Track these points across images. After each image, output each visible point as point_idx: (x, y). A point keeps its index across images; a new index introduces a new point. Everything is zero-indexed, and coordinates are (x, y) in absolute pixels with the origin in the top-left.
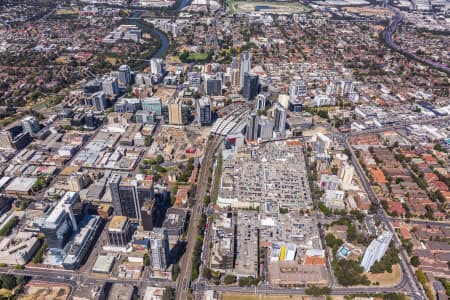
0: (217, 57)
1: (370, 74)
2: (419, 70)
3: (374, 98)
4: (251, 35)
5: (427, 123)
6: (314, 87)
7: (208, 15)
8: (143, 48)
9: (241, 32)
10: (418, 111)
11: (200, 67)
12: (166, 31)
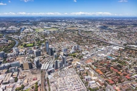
0: (36, 44)
1: (80, 43)
3: (85, 49)
5: (101, 53)
6: (68, 48)
8: (9, 45)
9: (42, 36)
10: (97, 50)
11: (31, 48)
12: (17, 39)
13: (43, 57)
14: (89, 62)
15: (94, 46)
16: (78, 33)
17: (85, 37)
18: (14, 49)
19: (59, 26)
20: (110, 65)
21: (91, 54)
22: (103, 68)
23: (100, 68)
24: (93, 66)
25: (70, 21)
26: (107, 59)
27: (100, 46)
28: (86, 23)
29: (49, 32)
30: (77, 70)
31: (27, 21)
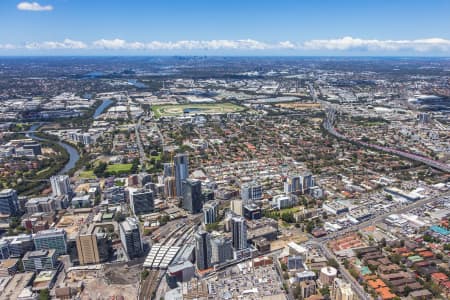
0: (144, 166)
1: (325, 165)
2: (372, 156)
3: (338, 191)
4: (184, 139)
5: (404, 212)
6: (270, 187)
7: (128, 122)
8: (43, 165)
9: (171, 136)
10: (389, 199)
11: (122, 180)
12: (75, 142)
13: (159, 218)
14: (345, 247)
15: (381, 179)
16: (321, 126)
17: (347, 141)
18: (55, 183)
19: (250, 96)
20: (433, 265)
21: (361, 214)
22: (402, 273)
23: (385, 272)
24: (359, 265)
25: (300, 76)
26: (428, 238)
27: (405, 184)
28: (363, 83)
29: (202, 119)
30: (287, 277)
31: (126, 72)
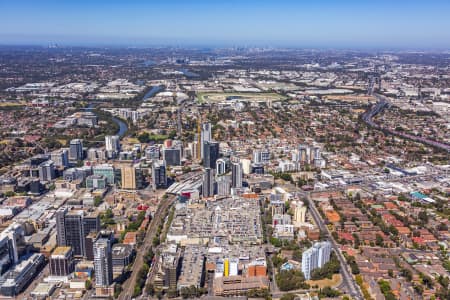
0: (179, 137)
2: (394, 142)
7: (174, 104)
12: (125, 118)
13: (183, 170)
16: (360, 116)
